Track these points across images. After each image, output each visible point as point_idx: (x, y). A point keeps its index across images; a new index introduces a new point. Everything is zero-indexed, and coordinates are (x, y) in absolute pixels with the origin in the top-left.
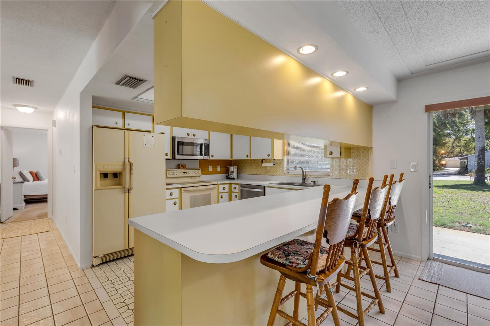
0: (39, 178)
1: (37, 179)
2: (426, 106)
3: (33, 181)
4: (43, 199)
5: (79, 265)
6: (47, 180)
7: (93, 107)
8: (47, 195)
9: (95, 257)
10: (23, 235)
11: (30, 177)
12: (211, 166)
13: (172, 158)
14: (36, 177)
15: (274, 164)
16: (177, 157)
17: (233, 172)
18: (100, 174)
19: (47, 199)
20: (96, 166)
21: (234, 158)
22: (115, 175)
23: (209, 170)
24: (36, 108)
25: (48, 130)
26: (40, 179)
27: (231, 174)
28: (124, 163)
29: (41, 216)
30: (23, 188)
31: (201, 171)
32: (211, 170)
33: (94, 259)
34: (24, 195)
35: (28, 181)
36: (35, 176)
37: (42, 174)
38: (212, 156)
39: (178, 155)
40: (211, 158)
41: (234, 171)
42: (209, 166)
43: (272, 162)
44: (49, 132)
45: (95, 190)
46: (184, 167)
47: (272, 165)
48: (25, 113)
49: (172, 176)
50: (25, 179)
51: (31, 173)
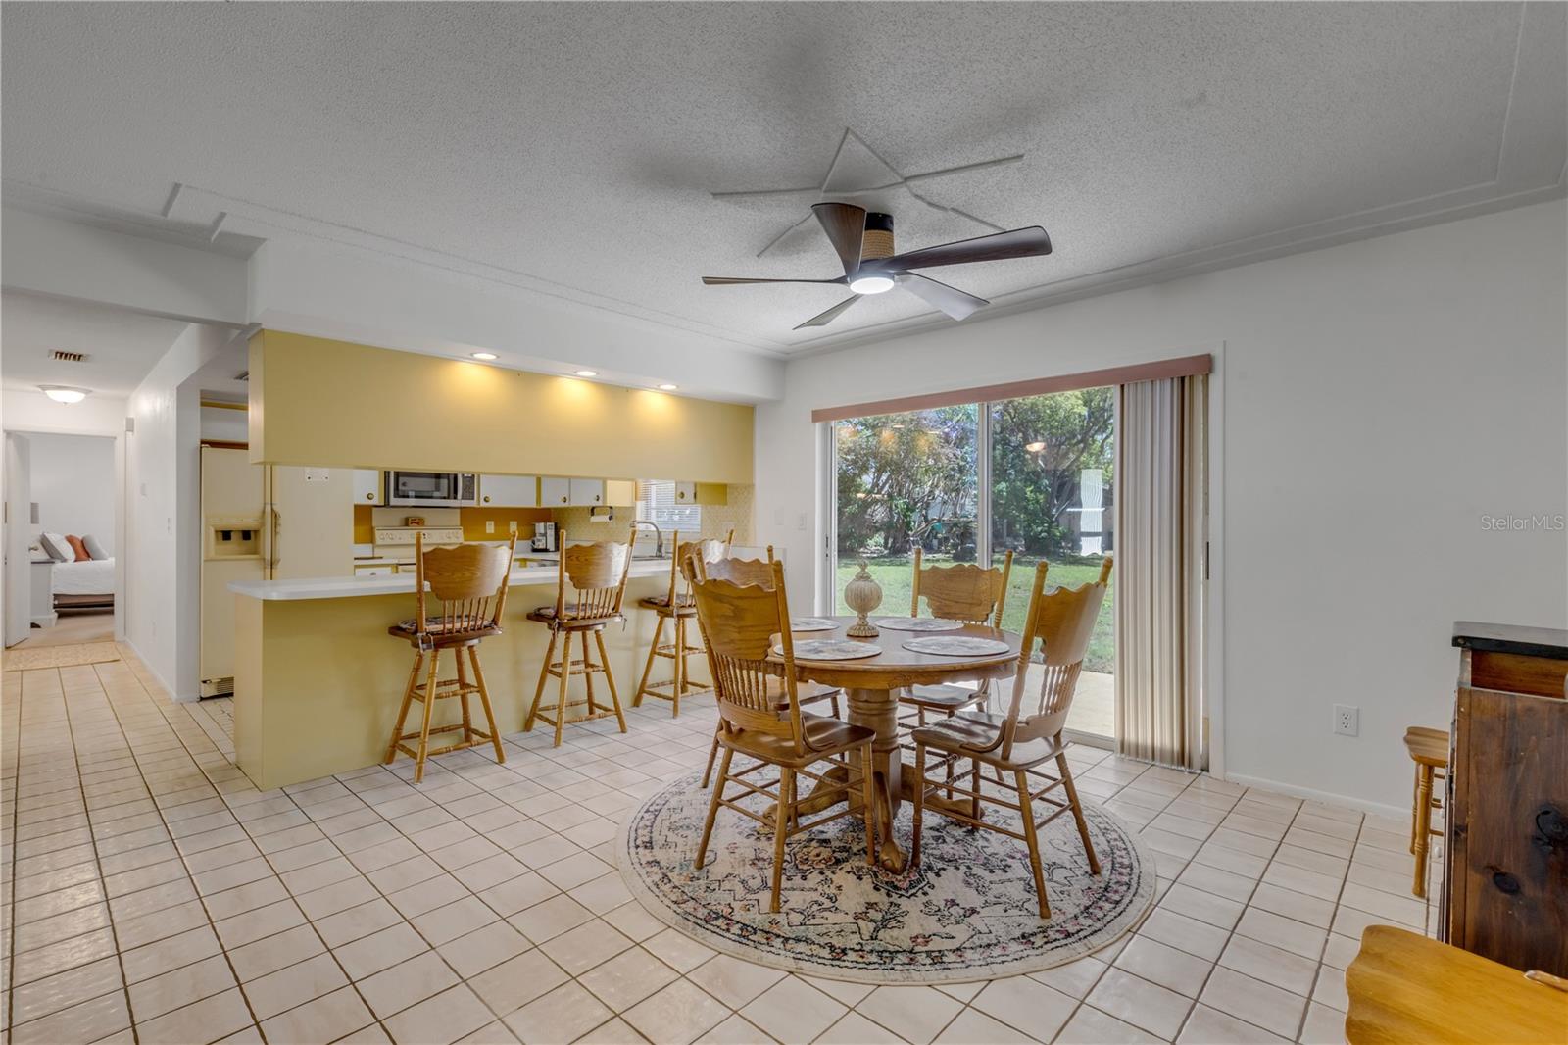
0: (91, 554)
1: (85, 557)
2: (813, 412)
3: (76, 561)
4: (102, 606)
5: (174, 695)
6: (111, 561)
7: (203, 404)
8: (113, 595)
9: (204, 682)
10: (60, 665)
11: (67, 551)
12: (493, 522)
13: (383, 504)
14: (84, 550)
15: (610, 518)
16: (394, 501)
17: (545, 535)
18: (216, 532)
19: (112, 605)
20: (207, 518)
21: (544, 504)
22: (246, 535)
23: (488, 532)
24: (87, 392)
25: (115, 438)
26: (94, 556)
27: (539, 541)
28: (264, 512)
29: (98, 638)
30: (52, 576)
31: (464, 532)
32: (493, 532)
33: (202, 685)
34: (54, 595)
35: (64, 560)
36: (80, 549)
37: (99, 543)
38: (486, 500)
39: (395, 497)
40: (483, 504)
41: (546, 533)
42: (488, 522)
43: (604, 514)
44: (119, 444)
45: (205, 561)
46: (418, 523)
47: (605, 518)
48: (65, 403)
49: (388, 542)
50: (53, 555)
51: (70, 540)
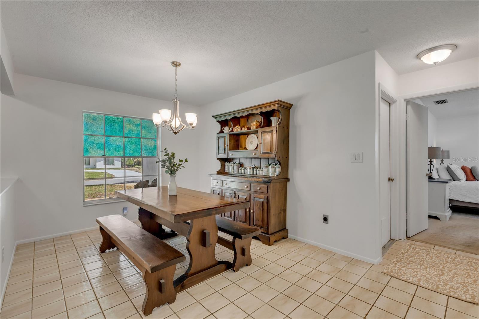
0: (476, 177)
1: (472, 178)
3: (467, 180)
11: (461, 174)
14: (471, 175)
26: (477, 179)
29: (469, 246)
34: (450, 200)
35: (459, 180)
36: (469, 174)
50: (454, 178)
51: (464, 169)
